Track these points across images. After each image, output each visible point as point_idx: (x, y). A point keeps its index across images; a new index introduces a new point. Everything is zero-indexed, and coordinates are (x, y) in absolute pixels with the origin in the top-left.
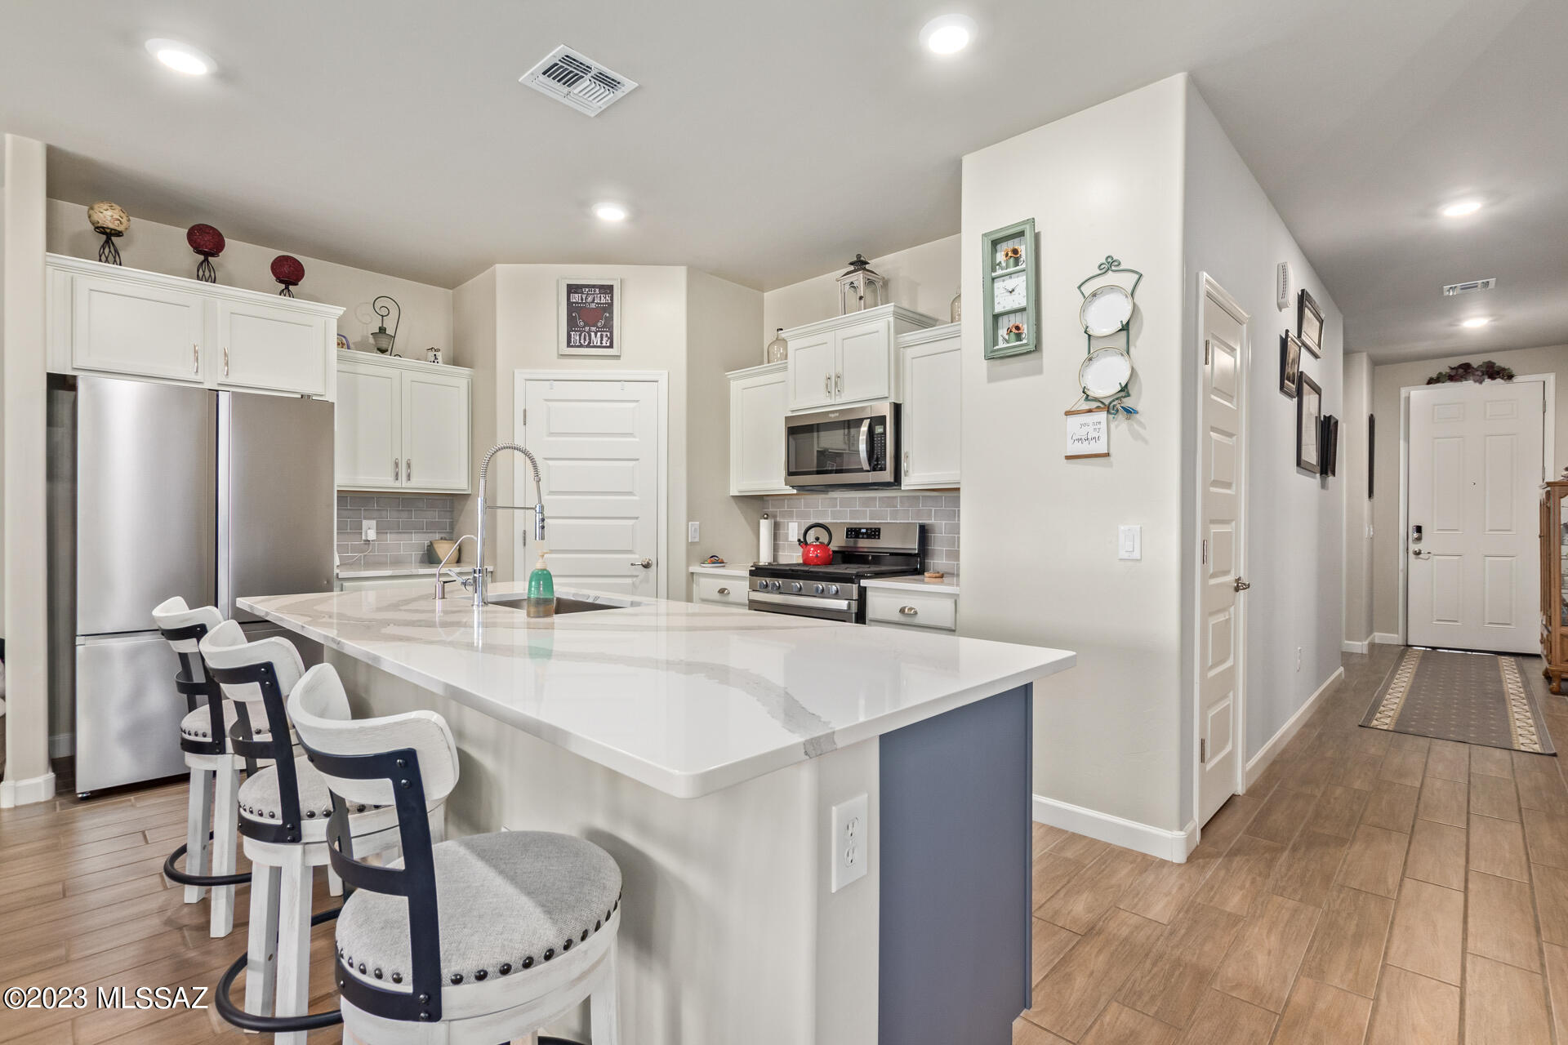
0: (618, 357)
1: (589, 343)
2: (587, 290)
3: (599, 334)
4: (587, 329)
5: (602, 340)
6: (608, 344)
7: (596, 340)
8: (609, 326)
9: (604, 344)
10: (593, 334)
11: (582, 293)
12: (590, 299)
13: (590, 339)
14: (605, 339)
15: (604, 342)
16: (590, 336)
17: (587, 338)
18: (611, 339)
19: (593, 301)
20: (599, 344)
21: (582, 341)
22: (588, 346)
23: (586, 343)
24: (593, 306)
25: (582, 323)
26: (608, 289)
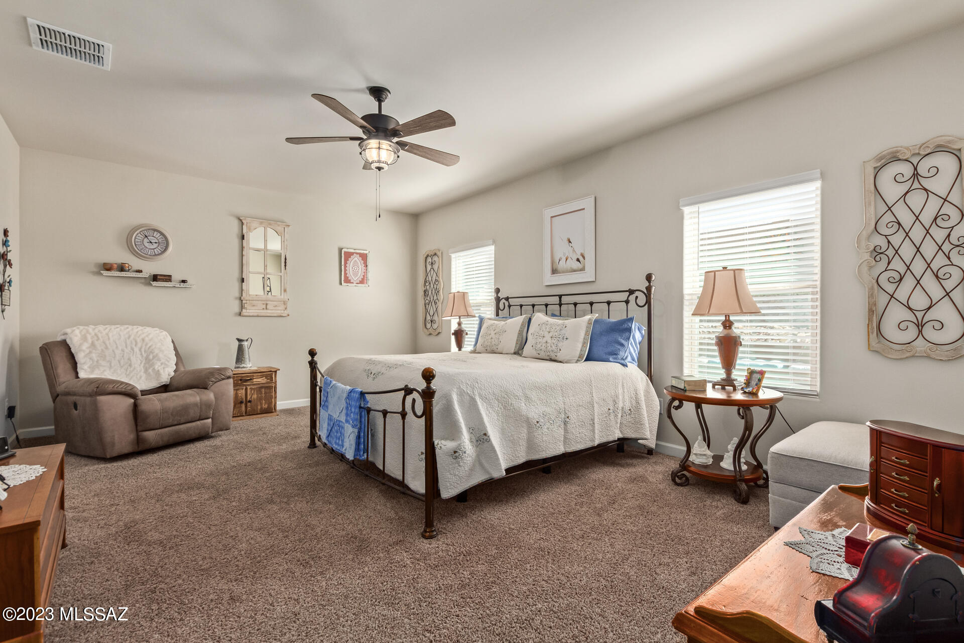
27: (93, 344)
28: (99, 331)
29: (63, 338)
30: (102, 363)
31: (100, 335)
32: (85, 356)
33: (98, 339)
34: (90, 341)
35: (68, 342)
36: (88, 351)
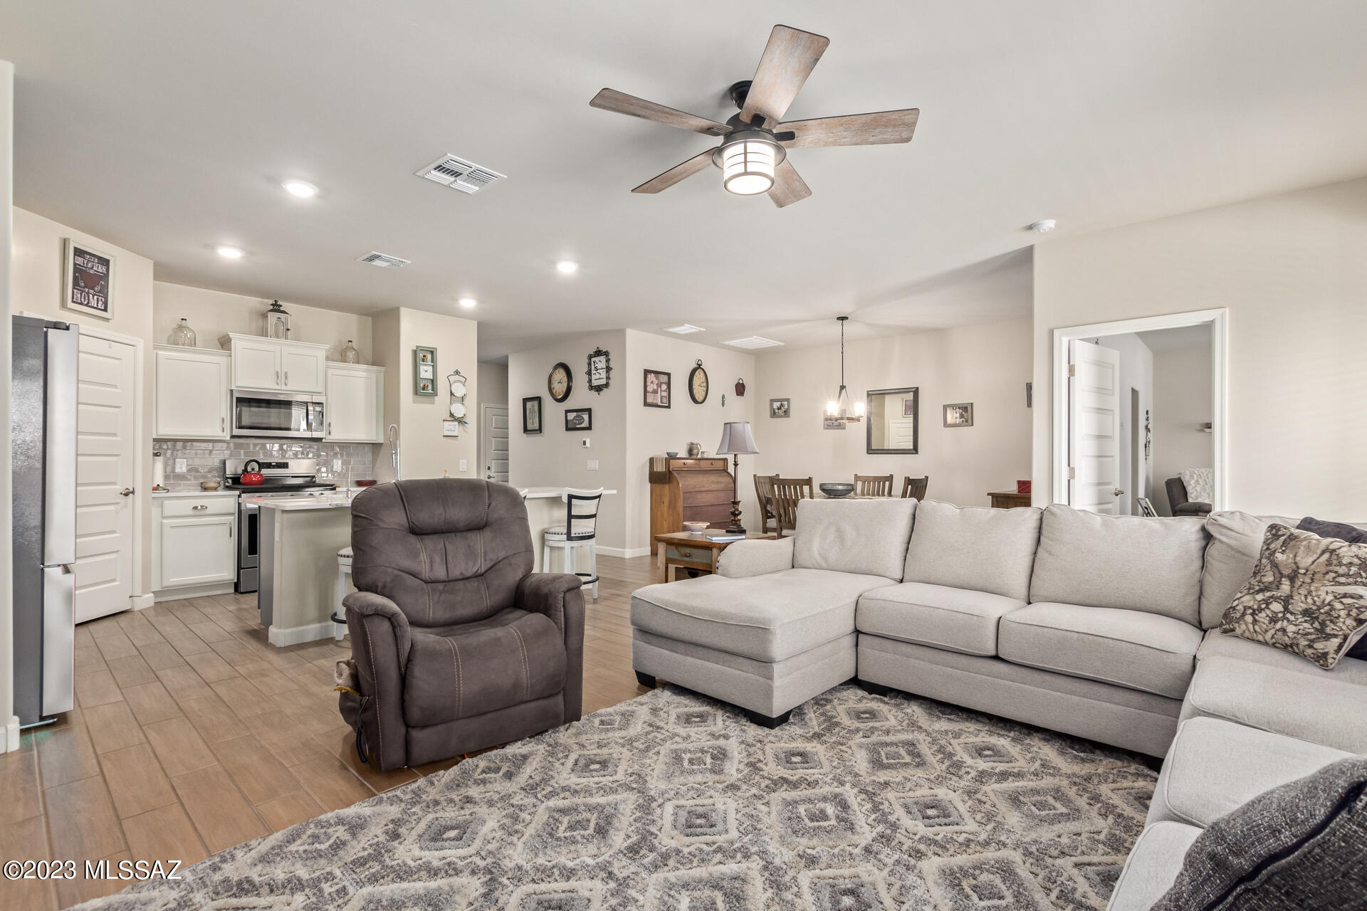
0: (107, 320)
1: (88, 303)
2: (88, 257)
3: (96, 297)
4: (87, 290)
5: (98, 303)
6: (103, 308)
7: (94, 303)
8: (104, 293)
9: (100, 307)
10: (91, 295)
11: (84, 258)
12: (90, 265)
13: (89, 299)
14: (100, 303)
15: (100, 305)
16: (89, 297)
17: (87, 298)
18: (106, 304)
19: (92, 268)
20: (95, 306)
21: (83, 300)
22: (87, 305)
23: (86, 303)
24: (92, 272)
25: (83, 284)
26: (105, 262)
27: (1197, 481)
28: (1202, 472)
29: (1179, 476)
30: (1204, 494)
31: (1202, 475)
32: (1192, 488)
33: (1201, 477)
34: (1196, 478)
35: (1182, 478)
36: (1194, 485)
